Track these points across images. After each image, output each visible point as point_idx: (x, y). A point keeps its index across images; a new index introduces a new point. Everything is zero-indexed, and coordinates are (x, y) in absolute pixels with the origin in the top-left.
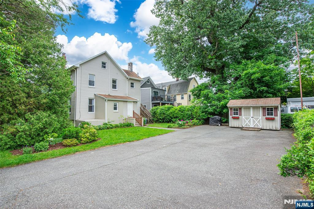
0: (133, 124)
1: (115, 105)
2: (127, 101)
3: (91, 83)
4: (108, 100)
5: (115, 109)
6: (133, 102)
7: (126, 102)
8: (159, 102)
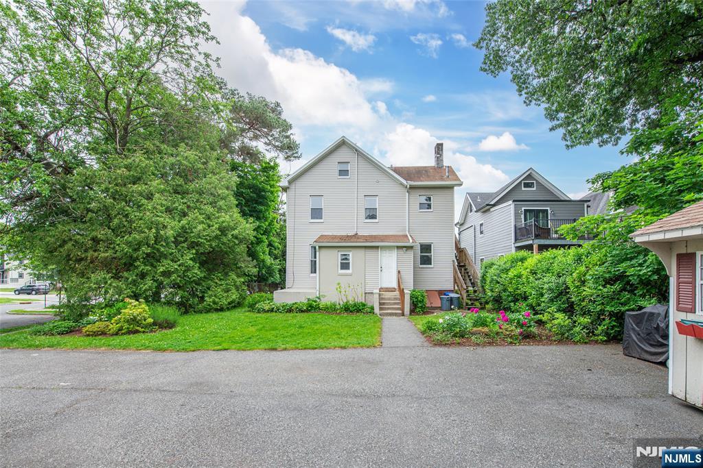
0: (372, 308)
1: (344, 257)
2: (377, 247)
3: (317, 213)
4: (320, 247)
5: (345, 266)
6: (398, 248)
7: (375, 250)
8: (531, 242)
